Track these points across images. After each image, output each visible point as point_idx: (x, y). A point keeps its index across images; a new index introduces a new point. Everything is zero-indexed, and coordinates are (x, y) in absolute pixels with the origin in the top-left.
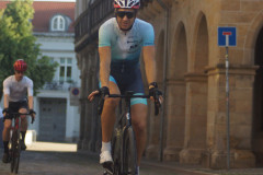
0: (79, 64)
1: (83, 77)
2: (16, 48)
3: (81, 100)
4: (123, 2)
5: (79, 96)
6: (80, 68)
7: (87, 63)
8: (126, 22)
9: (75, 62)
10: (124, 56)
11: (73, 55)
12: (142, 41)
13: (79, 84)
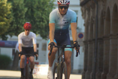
0: (83, 15)
1: (86, 25)
2: (37, 3)
3: (84, 42)
4: (62, 2)
5: (83, 39)
6: (84, 18)
7: (89, 14)
8: (63, 11)
9: (80, 13)
10: (62, 27)
11: (79, 9)
12: (70, 20)
13: (83, 30)
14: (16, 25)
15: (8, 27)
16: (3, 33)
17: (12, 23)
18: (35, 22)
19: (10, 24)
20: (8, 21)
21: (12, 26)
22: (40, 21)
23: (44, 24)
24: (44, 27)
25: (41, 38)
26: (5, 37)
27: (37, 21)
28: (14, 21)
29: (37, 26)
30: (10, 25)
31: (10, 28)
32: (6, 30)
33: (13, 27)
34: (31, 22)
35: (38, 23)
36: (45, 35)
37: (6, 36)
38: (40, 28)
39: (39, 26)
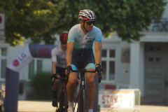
14: (71, 16)
15: (57, 19)
16: (47, 30)
17: (63, 12)
18: (107, 8)
19: (60, 12)
20: (56, 8)
21: (63, 17)
22: (117, 7)
23: (124, 12)
24: (125, 17)
25: (119, 39)
26: (51, 38)
27: (111, 7)
28: (68, 6)
29: (111, 16)
30: (60, 15)
31: (59, 22)
32: (52, 25)
33: (65, 20)
34: (101, 9)
35: (113, 11)
36: (126, 32)
37: (52, 36)
38: (117, 19)
39: (115, 16)
